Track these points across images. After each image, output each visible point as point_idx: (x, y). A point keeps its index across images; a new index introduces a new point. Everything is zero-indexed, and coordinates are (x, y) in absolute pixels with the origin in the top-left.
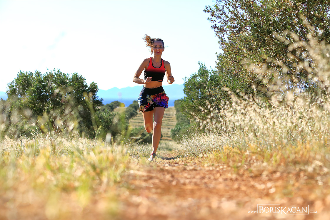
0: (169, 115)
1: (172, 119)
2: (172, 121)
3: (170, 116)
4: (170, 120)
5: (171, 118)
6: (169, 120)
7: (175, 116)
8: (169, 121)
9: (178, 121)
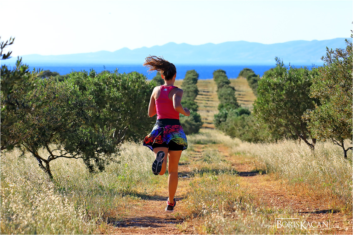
0: (208, 92)
1: (212, 97)
2: (212, 101)
3: (208, 94)
4: (209, 99)
5: (210, 95)
6: (207, 99)
7: (215, 93)
8: (208, 101)
9: (221, 101)
